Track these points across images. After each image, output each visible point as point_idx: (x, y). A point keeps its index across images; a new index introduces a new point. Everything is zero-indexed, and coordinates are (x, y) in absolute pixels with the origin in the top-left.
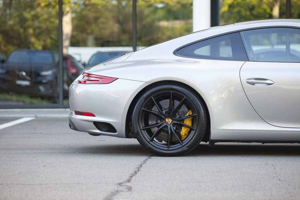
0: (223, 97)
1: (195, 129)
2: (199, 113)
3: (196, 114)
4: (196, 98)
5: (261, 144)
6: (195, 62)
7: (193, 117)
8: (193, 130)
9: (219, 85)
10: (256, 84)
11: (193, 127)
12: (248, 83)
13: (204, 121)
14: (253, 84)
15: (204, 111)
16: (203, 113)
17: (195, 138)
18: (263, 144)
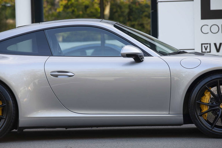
0: (29, 89)
1: (5, 117)
2: (8, 103)
3: (5, 104)
4: (5, 90)
5: (64, 129)
6: (3, 57)
7: (3, 106)
8: (3, 119)
9: (25, 79)
10: (59, 76)
11: (2, 116)
12: (52, 75)
13: (13, 110)
14: (56, 76)
15: (12, 101)
16: (12, 104)
17: (5, 126)
18: (66, 129)
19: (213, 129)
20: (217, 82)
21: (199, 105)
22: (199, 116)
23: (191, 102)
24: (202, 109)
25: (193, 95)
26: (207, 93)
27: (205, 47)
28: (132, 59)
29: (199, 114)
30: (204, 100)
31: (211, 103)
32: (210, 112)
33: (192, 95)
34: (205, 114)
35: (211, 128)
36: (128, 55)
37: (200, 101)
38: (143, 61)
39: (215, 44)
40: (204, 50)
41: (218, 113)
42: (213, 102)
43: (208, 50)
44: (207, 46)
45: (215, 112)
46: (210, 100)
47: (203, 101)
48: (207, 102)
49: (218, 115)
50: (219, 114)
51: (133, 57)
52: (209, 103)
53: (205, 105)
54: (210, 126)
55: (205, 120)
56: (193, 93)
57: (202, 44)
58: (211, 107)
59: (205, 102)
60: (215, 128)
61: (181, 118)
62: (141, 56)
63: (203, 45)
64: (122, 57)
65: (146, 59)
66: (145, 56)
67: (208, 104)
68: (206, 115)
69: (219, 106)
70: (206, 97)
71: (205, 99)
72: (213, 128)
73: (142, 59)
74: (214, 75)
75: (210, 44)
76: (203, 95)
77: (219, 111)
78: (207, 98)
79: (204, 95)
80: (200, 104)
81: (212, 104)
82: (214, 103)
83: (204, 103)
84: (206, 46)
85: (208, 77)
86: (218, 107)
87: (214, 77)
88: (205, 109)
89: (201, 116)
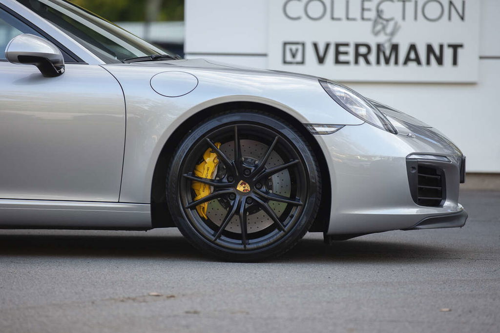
19: (218, 241)
20: (234, 131)
21: (190, 182)
22: (188, 208)
23: (171, 174)
24: (196, 191)
25: (176, 158)
26: (209, 157)
27: (291, 50)
28: (33, 69)
29: (187, 205)
30: (202, 171)
31: (217, 179)
32: (215, 200)
33: (174, 158)
34: (203, 205)
35: (213, 238)
36: (24, 59)
37: (194, 174)
38: (60, 73)
39: (315, 46)
40: (289, 58)
41: (232, 204)
42: (223, 176)
43: (299, 58)
44: (297, 50)
45: (225, 201)
46: (216, 173)
47: (199, 174)
48: (209, 177)
49: (231, 208)
50: (234, 204)
51: (37, 64)
52: (214, 178)
53: (202, 185)
54: (212, 232)
55: (203, 218)
56: (178, 154)
57: (285, 44)
58: (216, 188)
59: (204, 176)
60: (223, 237)
61: (146, 211)
62: (56, 62)
63: (288, 47)
64: (9, 63)
65: (69, 69)
66: (67, 62)
67: (212, 180)
68: (204, 208)
69: (235, 186)
70: (206, 166)
71: (204, 169)
72: (219, 237)
73: (59, 68)
74: (227, 114)
75: (303, 45)
76: (201, 160)
77: (234, 199)
78: (208, 168)
79: (204, 160)
80: (194, 180)
81: (220, 181)
82: (225, 180)
83: (202, 178)
84: (294, 47)
85: (214, 118)
86: (231, 190)
87: (226, 119)
88: (203, 193)
89: (193, 207)
